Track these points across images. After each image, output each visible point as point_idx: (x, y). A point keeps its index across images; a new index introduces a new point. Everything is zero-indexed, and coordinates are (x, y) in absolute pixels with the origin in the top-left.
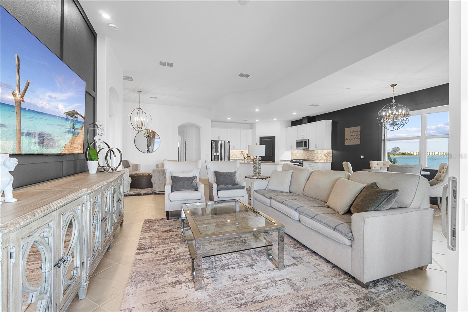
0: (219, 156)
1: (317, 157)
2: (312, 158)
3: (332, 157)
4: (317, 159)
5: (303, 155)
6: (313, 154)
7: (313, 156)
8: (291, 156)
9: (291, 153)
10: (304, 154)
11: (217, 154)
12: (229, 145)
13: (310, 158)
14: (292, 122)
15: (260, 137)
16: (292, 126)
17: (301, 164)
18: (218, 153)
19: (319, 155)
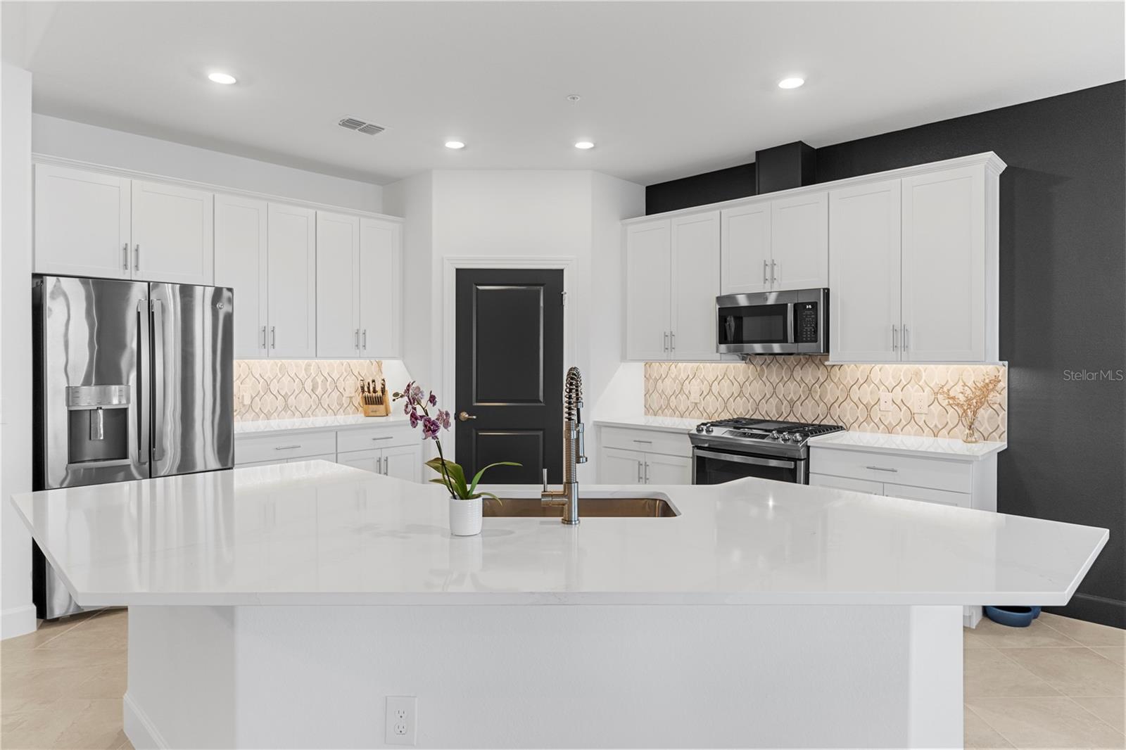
0: (124, 412)
1: (868, 408)
2: (821, 409)
3: (1004, 414)
4: (869, 418)
5: (741, 394)
6: (829, 386)
7: (829, 398)
8: (647, 393)
9: (647, 378)
10: (748, 390)
11: (105, 397)
12: (229, 318)
13: (799, 409)
14: (650, 190)
15: (459, 272)
16: (650, 211)
17: (795, 460)
18: (114, 389)
19: (885, 396)
